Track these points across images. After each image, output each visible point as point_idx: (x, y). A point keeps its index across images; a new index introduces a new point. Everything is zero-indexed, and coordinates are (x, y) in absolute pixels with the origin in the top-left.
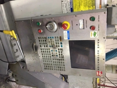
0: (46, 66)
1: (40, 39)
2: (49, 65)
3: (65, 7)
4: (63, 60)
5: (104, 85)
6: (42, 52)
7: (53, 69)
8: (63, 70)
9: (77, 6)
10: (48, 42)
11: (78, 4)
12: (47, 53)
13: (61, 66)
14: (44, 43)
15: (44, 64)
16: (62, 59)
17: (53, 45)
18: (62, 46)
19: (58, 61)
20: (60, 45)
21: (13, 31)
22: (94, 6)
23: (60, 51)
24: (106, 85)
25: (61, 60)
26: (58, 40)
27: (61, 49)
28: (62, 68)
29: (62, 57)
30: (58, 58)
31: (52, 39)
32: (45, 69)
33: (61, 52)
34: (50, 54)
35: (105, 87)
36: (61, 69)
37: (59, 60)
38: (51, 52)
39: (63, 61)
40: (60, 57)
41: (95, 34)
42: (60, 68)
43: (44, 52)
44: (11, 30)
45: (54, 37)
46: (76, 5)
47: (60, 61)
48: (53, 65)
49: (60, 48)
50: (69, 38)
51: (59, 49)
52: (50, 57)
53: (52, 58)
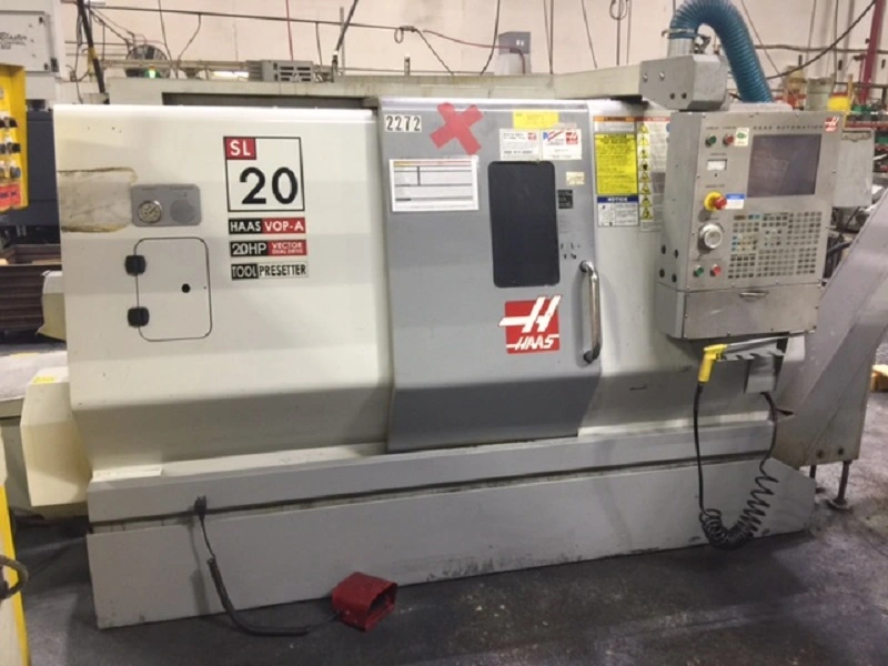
0: (806, 266)
1: (734, 274)
2: (804, 258)
3: (624, 216)
4: (792, 215)
5: (869, 58)
6: (766, 275)
7: (815, 249)
8: (819, 220)
9: (625, 184)
10: (743, 253)
11: (620, 180)
12: (771, 260)
13: (809, 223)
14: (746, 265)
15: (798, 273)
16: (789, 218)
17: (753, 240)
18: (758, 217)
19: (793, 229)
20: (753, 221)
21: (706, 349)
22: (628, 137)
23: (768, 222)
24: (865, 46)
25: (791, 221)
26: (743, 225)
27: (765, 219)
28: (812, 220)
29: (785, 218)
30: (786, 229)
31: (736, 241)
32: (812, 272)
33: (772, 219)
34: (775, 251)
35: (883, 47)
36: (816, 222)
37: (791, 227)
38: (769, 248)
39: (795, 218)
40: (784, 224)
41: (742, 136)
42: (812, 225)
43: (766, 269)
44: (703, 353)
45: (735, 234)
46: (621, 186)
47: (794, 224)
48: (802, 246)
49: (761, 221)
50: (742, 197)
51: (764, 225)
52: (781, 251)
53: (783, 246)
